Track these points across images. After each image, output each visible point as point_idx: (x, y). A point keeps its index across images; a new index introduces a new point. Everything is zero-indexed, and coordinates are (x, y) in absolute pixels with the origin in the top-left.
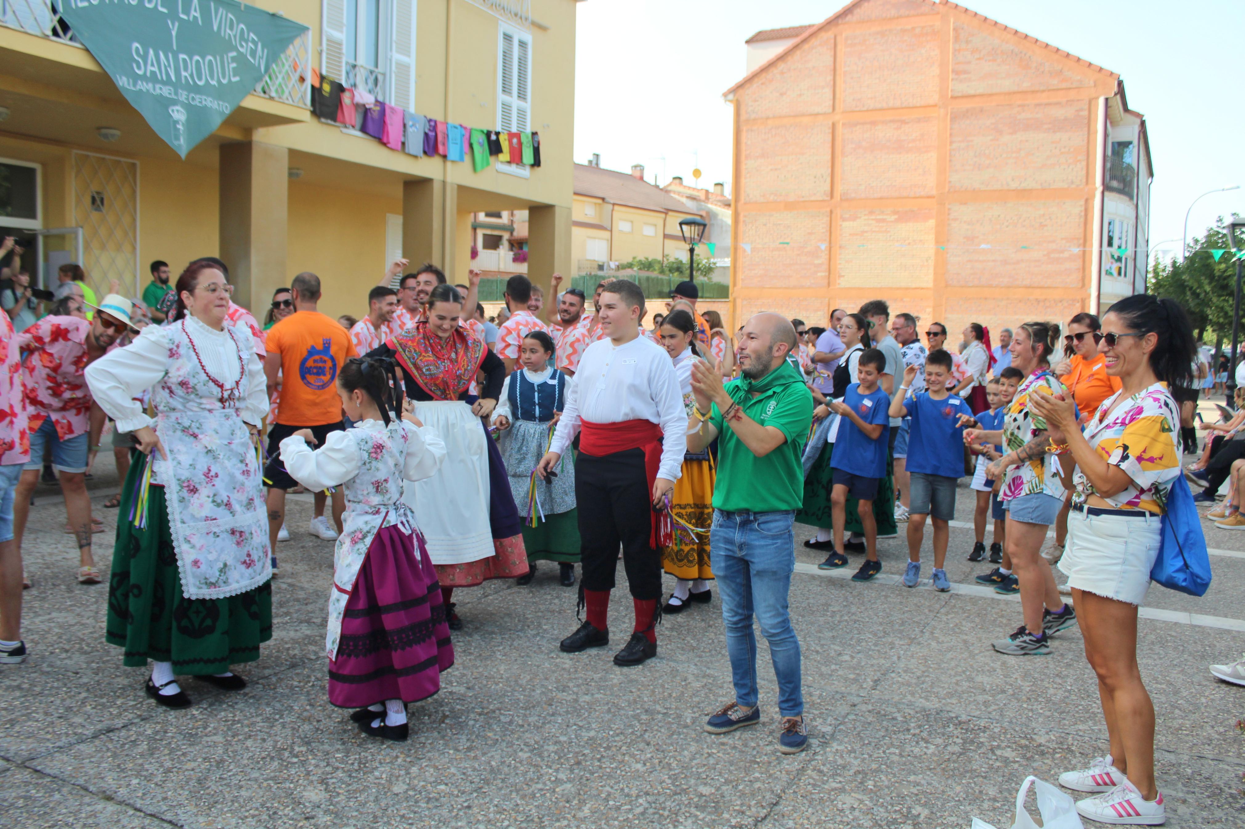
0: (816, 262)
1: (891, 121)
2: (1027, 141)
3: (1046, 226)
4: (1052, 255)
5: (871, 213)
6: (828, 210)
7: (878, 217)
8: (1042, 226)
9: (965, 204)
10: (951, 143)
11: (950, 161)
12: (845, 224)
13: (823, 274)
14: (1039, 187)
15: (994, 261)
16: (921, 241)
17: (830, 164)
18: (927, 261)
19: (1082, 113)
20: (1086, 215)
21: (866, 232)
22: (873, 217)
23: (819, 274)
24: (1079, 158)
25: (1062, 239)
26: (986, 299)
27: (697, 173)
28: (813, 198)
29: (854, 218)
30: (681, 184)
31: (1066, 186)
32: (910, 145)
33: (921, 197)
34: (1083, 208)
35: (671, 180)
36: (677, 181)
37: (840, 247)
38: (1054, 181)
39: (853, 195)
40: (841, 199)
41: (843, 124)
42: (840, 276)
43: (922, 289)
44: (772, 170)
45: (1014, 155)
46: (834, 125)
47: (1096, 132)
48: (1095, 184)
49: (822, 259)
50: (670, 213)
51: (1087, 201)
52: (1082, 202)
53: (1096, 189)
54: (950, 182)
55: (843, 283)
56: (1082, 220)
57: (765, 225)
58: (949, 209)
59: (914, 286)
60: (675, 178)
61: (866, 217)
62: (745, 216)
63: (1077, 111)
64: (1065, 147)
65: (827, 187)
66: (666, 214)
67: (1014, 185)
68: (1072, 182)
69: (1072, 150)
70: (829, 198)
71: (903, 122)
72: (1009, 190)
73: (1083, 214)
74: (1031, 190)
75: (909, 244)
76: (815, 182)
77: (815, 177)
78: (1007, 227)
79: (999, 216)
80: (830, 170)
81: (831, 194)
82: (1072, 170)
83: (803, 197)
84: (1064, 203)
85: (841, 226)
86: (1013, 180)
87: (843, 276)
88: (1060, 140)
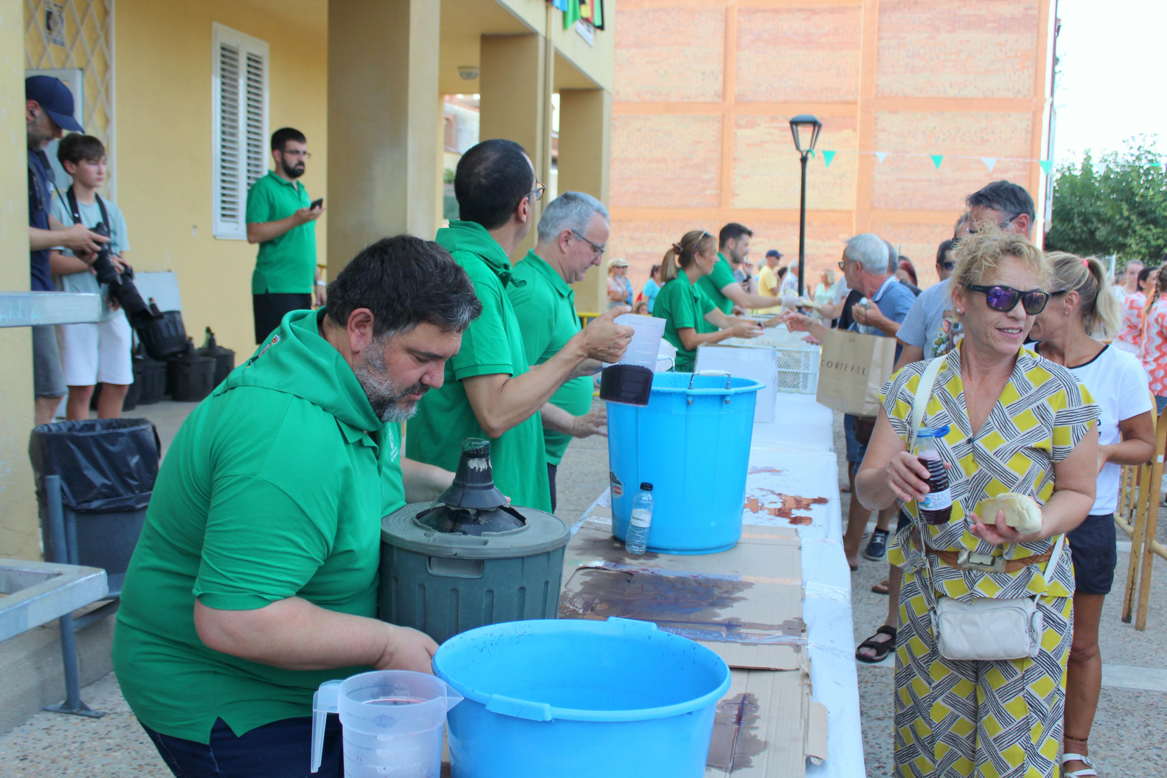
0: (705, 177)
1: (799, 10)
2: (968, 41)
3: (988, 141)
6: (720, 114)
8: (984, 141)
9: (896, 112)
10: (880, 39)
11: (878, 60)
12: (741, 132)
13: (713, 192)
14: (982, 96)
17: (722, 59)
18: (840, 179)
19: (1031, 12)
20: (1033, 130)
21: (767, 142)
22: (775, 124)
23: (708, 192)
24: (1027, 64)
25: (1007, 157)
26: (918, 224)
28: (701, 99)
29: (752, 125)
31: (1011, 96)
32: (822, 40)
34: (1030, 123)
37: (735, 160)
38: (998, 90)
39: (751, 97)
40: (736, 102)
41: (740, 11)
42: (734, 195)
43: (834, 211)
44: (648, 62)
45: (953, 57)
46: (727, 10)
47: (1046, 35)
48: (1044, 94)
49: (711, 174)
51: (1034, 113)
52: (1030, 115)
53: (1045, 100)
54: (877, 86)
55: (738, 203)
56: (1029, 135)
57: (639, 130)
58: (876, 118)
59: (824, 209)
63: (1026, 9)
64: (1011, 51)
65: (719, 87)
67: (952, 92)
68: (1019, 92)
69: (1019, 54)
70: (720, 100)
71: (813, 12)
72: (947, 99)
73: (1030, 129)
74: (973, 99)
76: (704, 80)
77: (704, 74)
78: (944, 141)
79: (935, 128)
80: (722, 66)
81: (723, 95)
82: (1019, 77)
83: (688, 98)
84: (1009, 116)
85: (735, 134)
86: (951, 86)
87: (738, 195)
88: (1006, 41)
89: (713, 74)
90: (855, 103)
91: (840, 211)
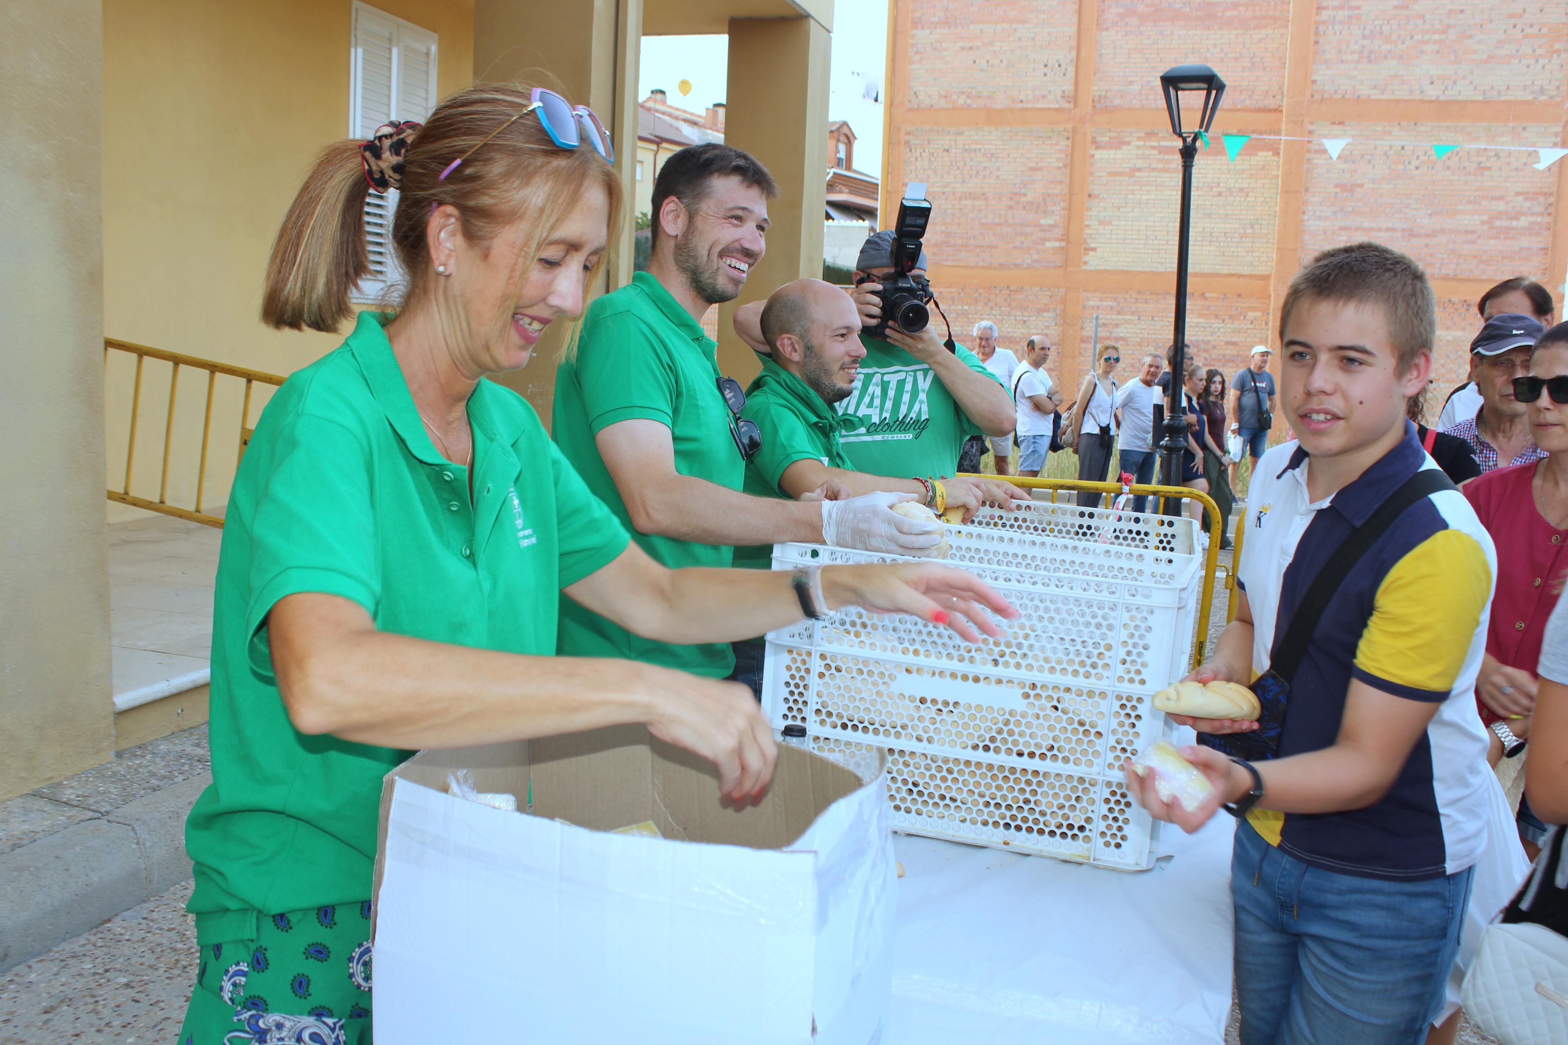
0: (1043, 222)
2: (1462, 11)
3: (1489, 168)
4: (1498, 223)
5: (1150, 135)
6: (1069, 126)
7: (1162, 143)
8: (1482, 169)
9: (1341, 123)
10: (1319, 9)
11: (1316, 43)
12: (1099, 154)
13: (1057, 244)
14: (1480, 98)
15: (1388, 230)
16: (1241, 190)
17: (1074, 43)
18: (1252, 226)
21: (1139, 170)
22: (1154, 143)
23: (1048, 244)
24: (1557, 46)
25: (1518, 194)
27: (685, 86)
28: (1040, 105)
29: (1118, 144)
30: (664, 102)
31: (1530, 98)
32: (1229, 13)
33: (1245, 110)
34: (1559, 140)
35: (649, 94)
36: (659, 96)
37: (1089, 196)
38: (1508, 88)
39: (1117, 102)
40: (1094, 107)
42: (1088, 249)
43: (1240, 276)
44: (963, 49)
45: (1436, 37)
49: (1054, 218)
50: (664, 145)
52: (1558, 128)
54: (1314, 82)
55: (1093, 262)
57: (947, 150)
59: (1226, 272)
60: (653, 92)
61: (1142, 143)
62: (909, 133)
64: (1531, 26)
65: (1069, 87)
66: (658, 144)
67: (1433, 93)
68: (1542, 91)
69: (1545, 30)
70: (1072, 106)
72: (1423, 101)
74: (1466, 103)
75: (1220, 194)
76: (1045, 75)
77: (1046, 66)
78: (1417, 168)
79: (1403, 148)
80: (1074, 53)
81: (1074, 98)
82: (1543, 67)
83: (1021, 101)
84: (1524, 129)
85: (1092, 156)
86: (1432, 83)
87: (1094, 249)
88: (1524, 11)
89: (1060, 65)
90: (1278, 110)
91: (1251, 276)
